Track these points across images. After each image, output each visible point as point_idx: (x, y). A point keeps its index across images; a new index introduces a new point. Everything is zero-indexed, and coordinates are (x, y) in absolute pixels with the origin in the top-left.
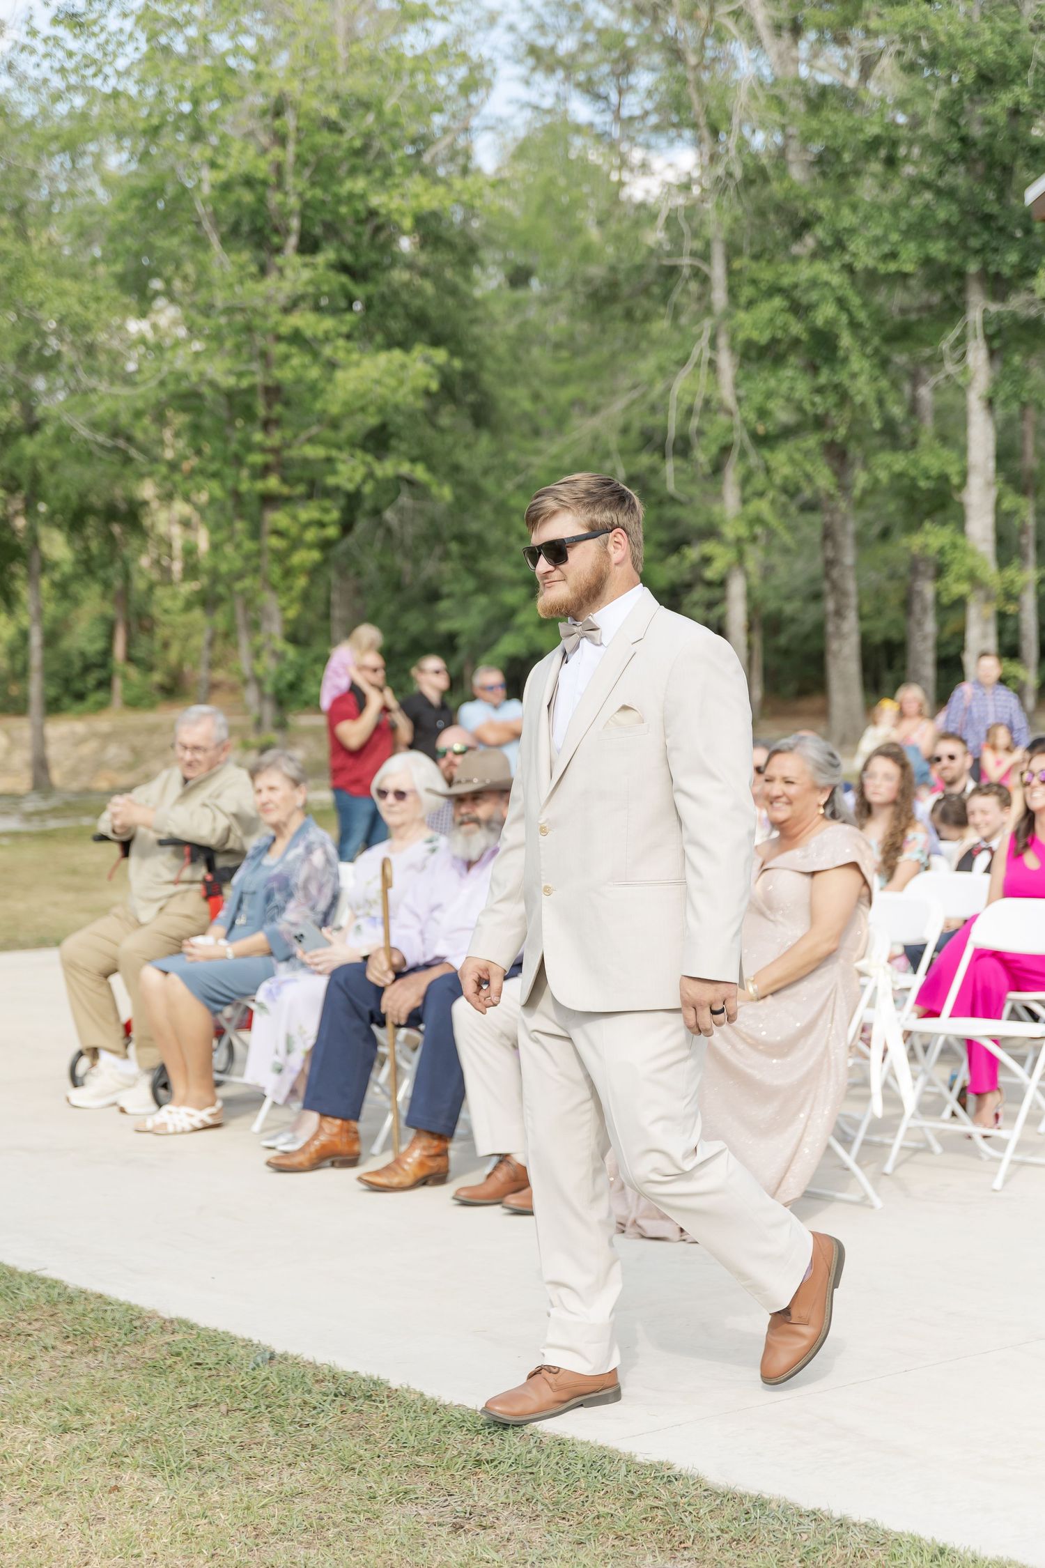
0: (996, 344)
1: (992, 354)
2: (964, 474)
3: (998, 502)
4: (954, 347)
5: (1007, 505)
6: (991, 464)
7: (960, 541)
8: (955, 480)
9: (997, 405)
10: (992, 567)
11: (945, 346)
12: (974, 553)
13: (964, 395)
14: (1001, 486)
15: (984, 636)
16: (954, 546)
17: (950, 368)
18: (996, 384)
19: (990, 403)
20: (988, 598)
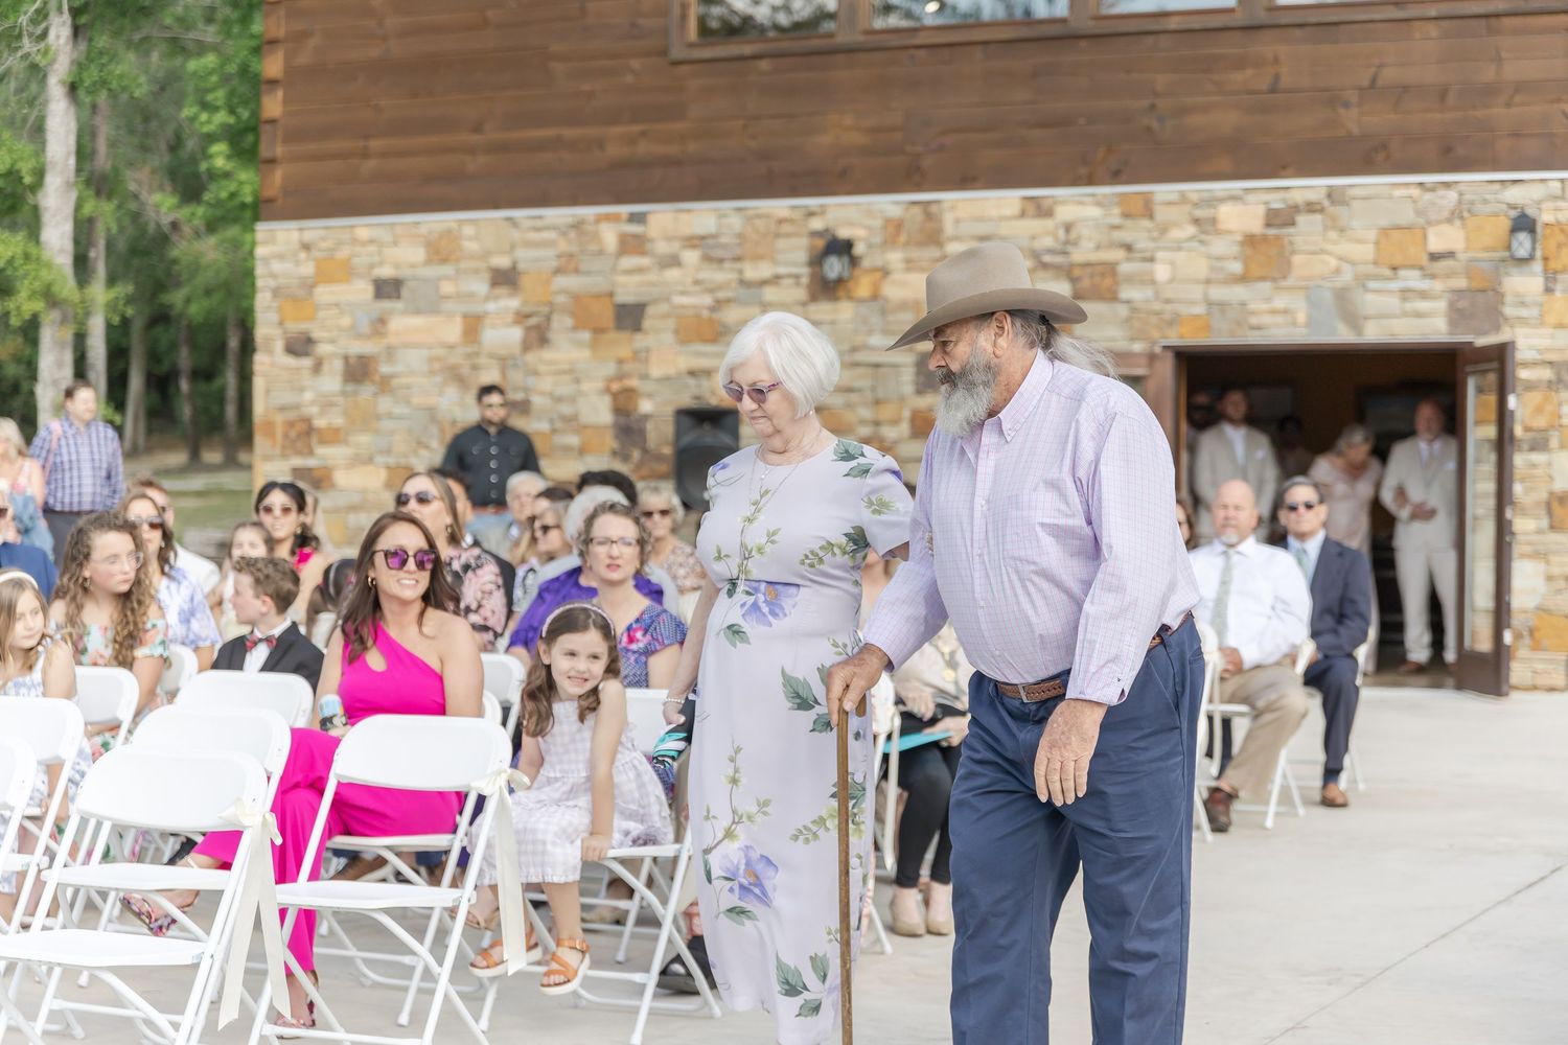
0: (83, 20)
1: (76, 31)
2: (40, 174)
3: (78, 207)
4: (34, 22)
5: (88, 209)
6: (72, 161)
7: (34, 251)
8: (28, 180)
9: (81, 93)
10: (71, 282)
11: (23, 20)
12: (49, 265)
13: (43, 80)
14: (81, 186)
15: (60, 364)
16: (27, 257)
17: (27, 45)
18: (79, 66)
19: (72, 88)
20: (64, 321)
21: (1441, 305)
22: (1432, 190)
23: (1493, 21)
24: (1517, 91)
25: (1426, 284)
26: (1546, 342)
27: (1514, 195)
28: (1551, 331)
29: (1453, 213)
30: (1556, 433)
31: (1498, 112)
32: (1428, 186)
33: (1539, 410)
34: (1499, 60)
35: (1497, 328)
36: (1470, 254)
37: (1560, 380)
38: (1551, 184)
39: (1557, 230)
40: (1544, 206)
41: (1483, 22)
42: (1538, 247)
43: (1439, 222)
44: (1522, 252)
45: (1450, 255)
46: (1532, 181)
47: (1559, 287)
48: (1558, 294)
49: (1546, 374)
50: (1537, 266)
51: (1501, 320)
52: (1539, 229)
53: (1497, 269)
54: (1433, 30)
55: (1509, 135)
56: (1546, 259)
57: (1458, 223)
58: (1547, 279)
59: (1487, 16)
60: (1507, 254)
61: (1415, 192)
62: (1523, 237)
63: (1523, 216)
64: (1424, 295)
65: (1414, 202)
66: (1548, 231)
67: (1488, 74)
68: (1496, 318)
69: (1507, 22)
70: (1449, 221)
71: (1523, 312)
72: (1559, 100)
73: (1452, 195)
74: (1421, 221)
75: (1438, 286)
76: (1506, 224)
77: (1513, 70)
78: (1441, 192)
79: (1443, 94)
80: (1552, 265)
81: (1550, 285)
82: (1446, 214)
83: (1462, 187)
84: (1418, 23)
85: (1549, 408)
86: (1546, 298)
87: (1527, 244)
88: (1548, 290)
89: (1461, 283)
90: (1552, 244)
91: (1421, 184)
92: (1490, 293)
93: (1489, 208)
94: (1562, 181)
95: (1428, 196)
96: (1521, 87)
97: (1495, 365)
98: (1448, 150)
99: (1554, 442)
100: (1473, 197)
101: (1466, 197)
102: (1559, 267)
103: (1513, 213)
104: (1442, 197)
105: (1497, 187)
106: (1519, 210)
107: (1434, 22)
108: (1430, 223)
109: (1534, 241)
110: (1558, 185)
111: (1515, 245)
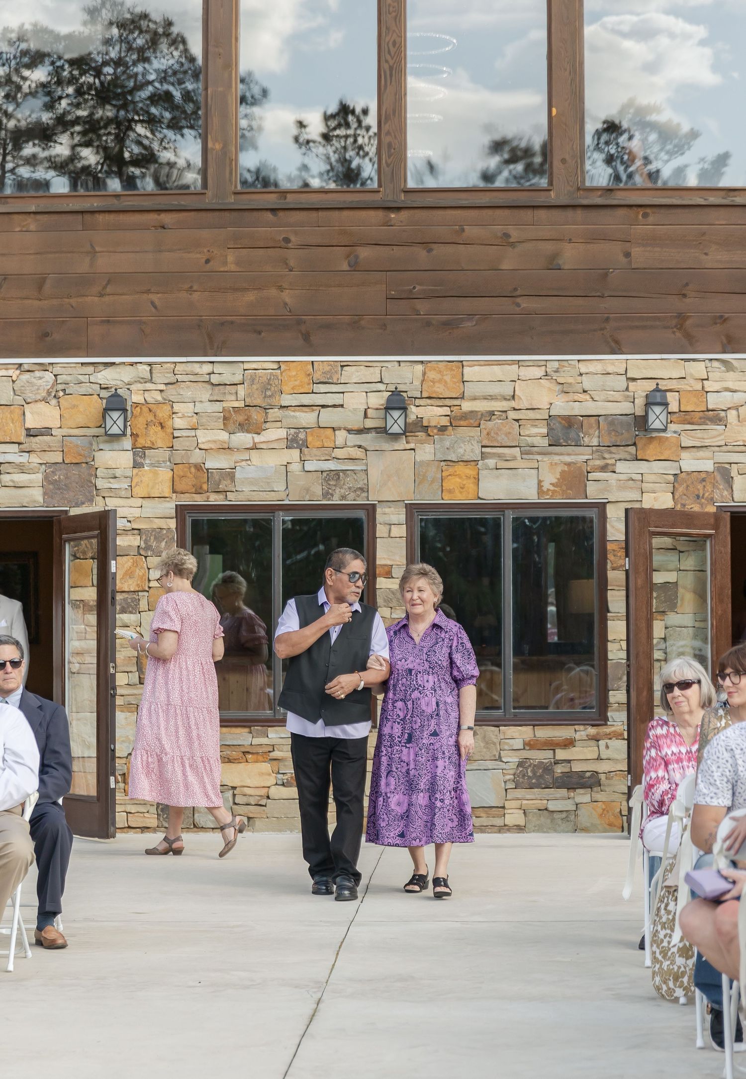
21: (39, 477)
22: (29, 371)
23: (88, 217)
24: (109, 282)
25: (24, 458)
26: (137, 512)
27: (106, 376)
28: (139, 502)
29: (49, 393)
30: (146, 594)
31: (91, 300)
32: (26, 367)
33: (129, 574)
34: (93, 253)
35: (91, 500)
36: (65, 431)
37: (149, 547)
38: (140, 367)
39: (145, 409)
40: (133, 387)
41: (80, 217)
42: (129, 423)
43: (36, 401)
44: (115, 430)
45: (46, 431)
46: (124, 363)
47: (147, 461)
48: (146, 468)
49: (135, 541)
50: (127, 443)
51: (95, 493)
52: (129, 408)
53: (91, 444)
54: (32, 224)
55: (103, 322)
56: (134, 436)
57: (54, 402)
58: (134, 454)
59: (82, 212)
60: (102, 431)
61: (14, 373)
62: (115, 415)
63: (116, 395)
64: (22, 469)
65: (13, 382)
66: (138, 409)
67: (83, 266)
68: (90, 490)
69: (100, 218)
70: (45, 400)
71: (115, 485)
72: (148, 292)
73: (49, 377)
74: (19, 400)
75: (35, 459)
76: (98, 405)
77: (105, 263)
78: (37, 374)
79: (40, 284)
80: (141, 442)
81: (139, 460)
82: (44, 394)
83: (57, 370)
84: (16, 217)
85: (139, 572)
86: (136, 471)
87: (120, 422)
88: (137, 465)
89: (57, 457)
90: (140, 422)
91: (21, 365)
92: (84, 465)
93: (84, 389)
94: (150, 365)
95: (26, 376)
96: (112, 279)
97: (96, 532)
98: (47, 335)
99: (143, 605)
100: (68, 378)
101: (60, 379)
102: (148, 444)
103: (105, 394)
104: (40, 378)
105: (90, 369)
106: (113, 390)
107: (32, 215)
108: (28, 403)
109: (125, 421)
110: (148, 368)
111: (109, 422)
